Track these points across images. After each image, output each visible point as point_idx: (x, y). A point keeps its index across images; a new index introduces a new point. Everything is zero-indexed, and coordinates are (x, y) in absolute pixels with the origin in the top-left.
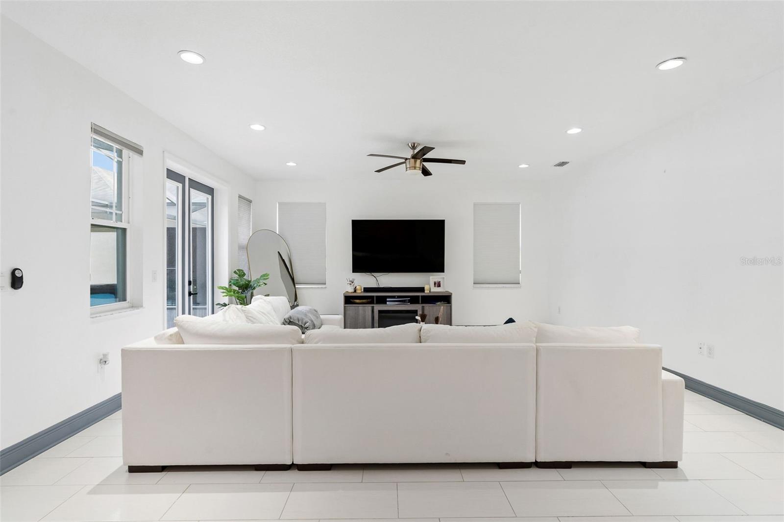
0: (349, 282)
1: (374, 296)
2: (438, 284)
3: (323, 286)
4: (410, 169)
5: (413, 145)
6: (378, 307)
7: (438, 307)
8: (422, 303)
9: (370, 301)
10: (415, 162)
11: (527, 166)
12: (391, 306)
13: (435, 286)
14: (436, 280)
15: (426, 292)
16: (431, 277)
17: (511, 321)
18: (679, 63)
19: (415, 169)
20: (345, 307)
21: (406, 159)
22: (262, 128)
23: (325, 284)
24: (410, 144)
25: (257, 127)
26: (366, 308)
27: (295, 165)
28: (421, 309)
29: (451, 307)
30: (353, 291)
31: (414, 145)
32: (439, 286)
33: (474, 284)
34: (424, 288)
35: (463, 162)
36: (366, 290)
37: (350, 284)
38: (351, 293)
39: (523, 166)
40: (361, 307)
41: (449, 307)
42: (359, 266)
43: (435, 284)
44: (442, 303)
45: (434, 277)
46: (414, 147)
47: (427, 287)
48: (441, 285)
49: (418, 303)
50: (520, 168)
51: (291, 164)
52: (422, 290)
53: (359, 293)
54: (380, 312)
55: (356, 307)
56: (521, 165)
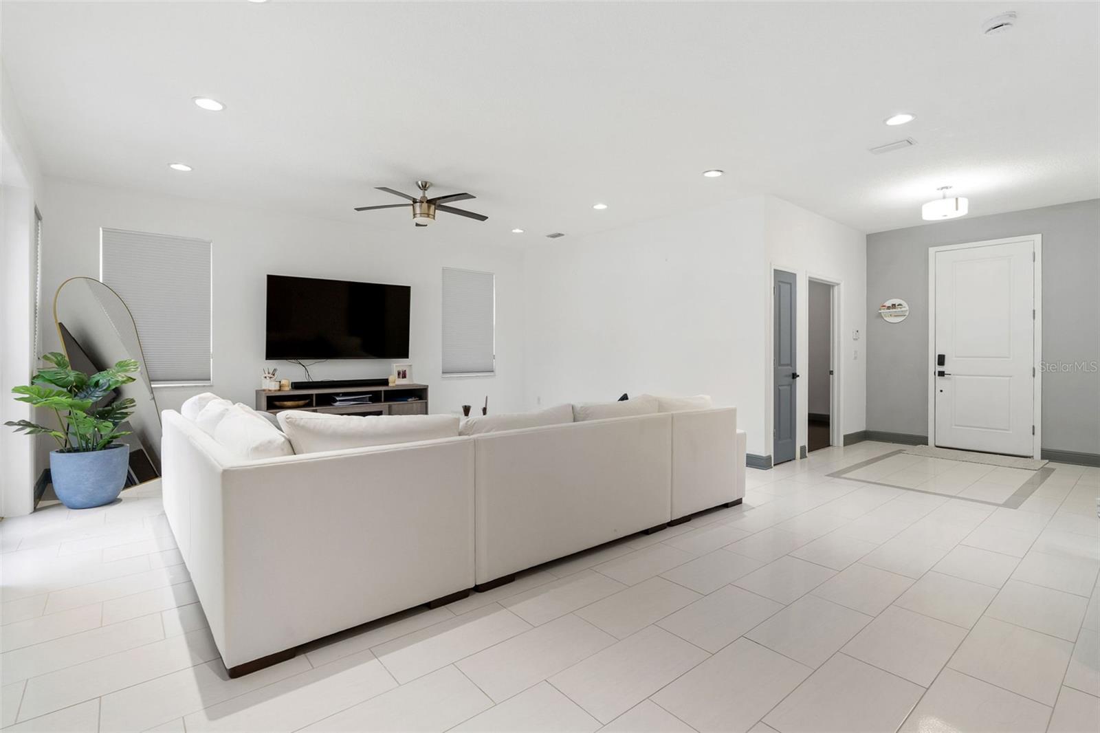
0: (267, 375)
1: (312, 395)
2: (403, 375)
3: (206, 383)
4: (421, 216)
5: (424, 185)
8: (386, 400)
10: (429, 207)
11: (522, 231)
13: (399, 377)
14: (401, 369)
15: (389, 385)
16: (395, 365)
17: (625, 398)
18: (719, 174)
19: (428, 217)
21: (415, 201)
22: (218, 107)
23: (211, 380)
24: (420, 183)
27: (189, 169)
28: (385, 409)
29: (426, 403)
30: (278, 388)
31: (426, 185)
32: (404, 376)
33: (443, 373)
34: (387, 380)
35: (483, 218)
36: (296, 386)
37: (271, 378)
38: (275, 391)
39: (517, 231)
41: (424, 404)
42: (277, 349)
43: (399, 374)
44: (413, 399)
45: (397, 364)
46: (424, 187)
47: (391, 379)
48: (407, 376)
49: (380, 401)
50: (514, 233)
51: (180, 167)
52: (385, 382)
53: (287, 390)
56: (514, 229)
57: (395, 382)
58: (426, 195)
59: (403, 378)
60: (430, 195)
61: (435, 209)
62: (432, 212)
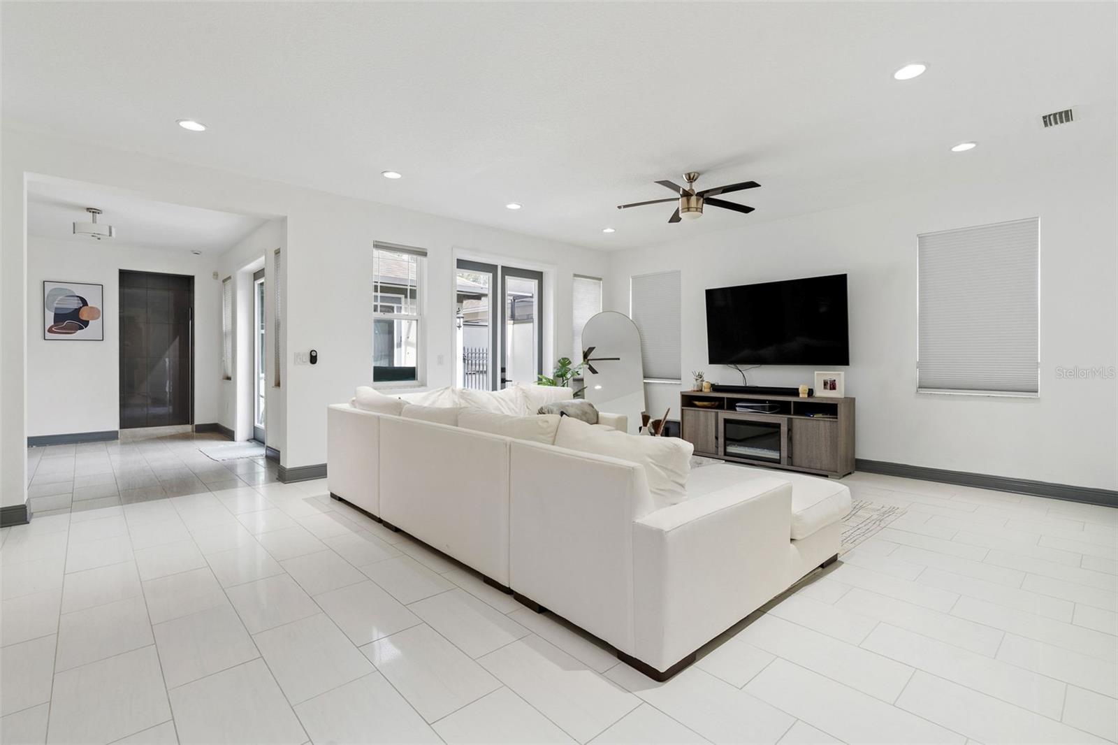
1: (723, 398)
2: (831, 385)
3: (678, 382)
6: (725, 414)
7: (815, 422)
8: (791, 414)
9: (718, 404)
12: (742, 414)
13: (823, 388)
14: (829, 378)
15: (801, 396)
16: (816, 372)
20: (682, 410)
22: (519, 206)
23: (680, 379)
25: (513, 206)
26: (709, 413)
27: (613, 231)
28: (786, 422)
30: (697, 388)
32: (833, 387)
33: (919, 388)
36: (715, 388)
37: (697, 379)
38: (694, 391)
40: (702, 412)
43: (825, 384)
47: (805, 389)
48: (838, 387)
49: (786, 413)
51: (609, 230)
53: (707, 391)
54: (726, 421)
55: (697, 412)
57: (822, 394)
58: (693, 188)
59: (830, 389)
60: (698, 187)
61: (703, 203)
62: (700, 206)
